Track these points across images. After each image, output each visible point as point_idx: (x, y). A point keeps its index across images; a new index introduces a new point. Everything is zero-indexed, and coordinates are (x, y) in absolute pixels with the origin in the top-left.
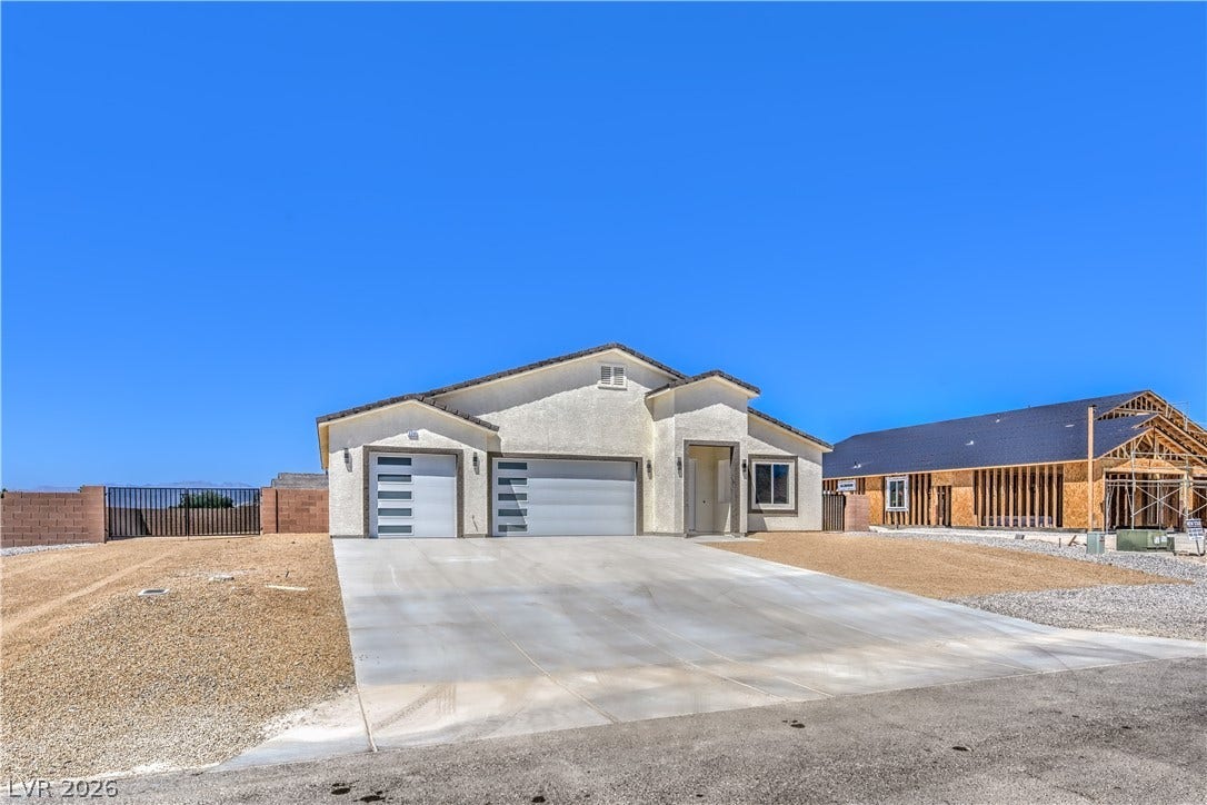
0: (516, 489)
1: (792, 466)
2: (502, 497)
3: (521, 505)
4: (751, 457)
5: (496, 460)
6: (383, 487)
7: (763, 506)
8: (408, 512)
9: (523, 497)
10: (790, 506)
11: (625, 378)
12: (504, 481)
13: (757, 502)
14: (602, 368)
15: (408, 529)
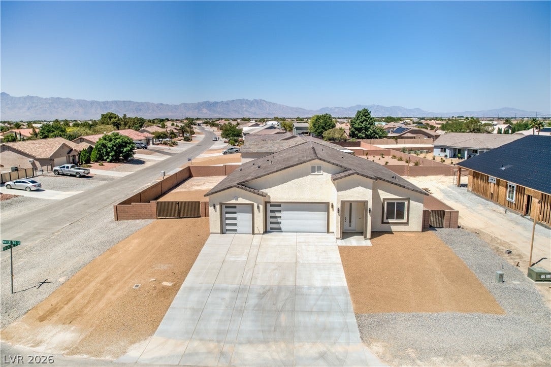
0: (277, 214)
1: (406, 203)
2: (272, 217)
3: (279, 220)
4: (384, 199)
5: (268, 205)
6: (228, 216)
7: (390, 221)
8: (235, 224)
9: (280, 217)
10: (405, 221)
11: (322, 171)
12: (272, 211)
13: (387, 218)
14: (312, 166)
15: (235, 230)
